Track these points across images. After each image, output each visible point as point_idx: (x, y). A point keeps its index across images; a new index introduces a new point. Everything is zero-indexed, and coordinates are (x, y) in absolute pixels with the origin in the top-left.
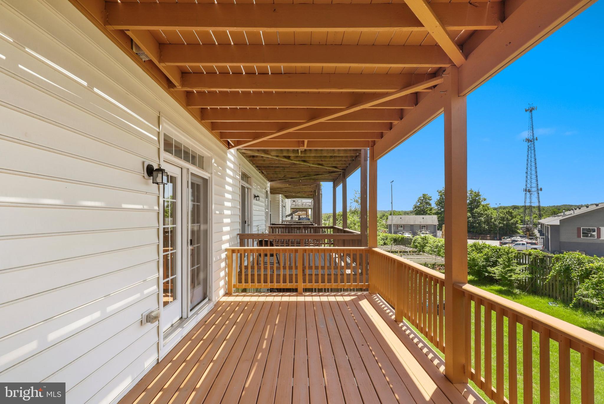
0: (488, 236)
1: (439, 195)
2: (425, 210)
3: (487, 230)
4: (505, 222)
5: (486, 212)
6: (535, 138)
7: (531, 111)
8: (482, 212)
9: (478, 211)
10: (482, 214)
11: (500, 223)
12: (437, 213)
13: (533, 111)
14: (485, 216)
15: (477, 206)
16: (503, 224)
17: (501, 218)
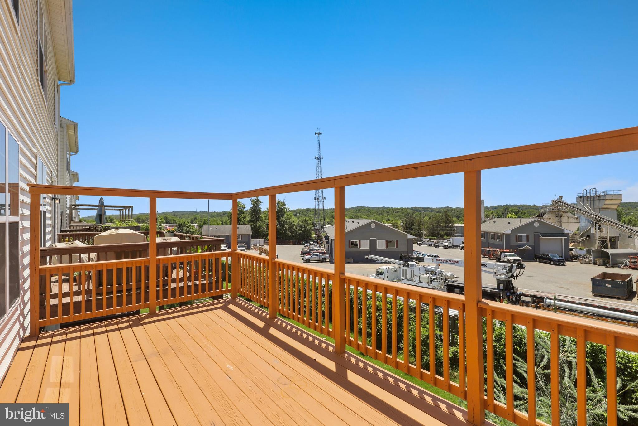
0: (291, 241)
1: (251, 204)
2: (239, 218)
3: (290, 236)
4: (303, 229)
5: (289, 220)
6: (321, 157)
7: (319, 135)
8: (287, 220)
9: (283, 220)
10: (286, 222)
11: (299, 230)
12: (250, 222)
13: (320, 135)
14: (289, 224)
15: (283, 215)
16: (301, 230)
17: (300, 225)
